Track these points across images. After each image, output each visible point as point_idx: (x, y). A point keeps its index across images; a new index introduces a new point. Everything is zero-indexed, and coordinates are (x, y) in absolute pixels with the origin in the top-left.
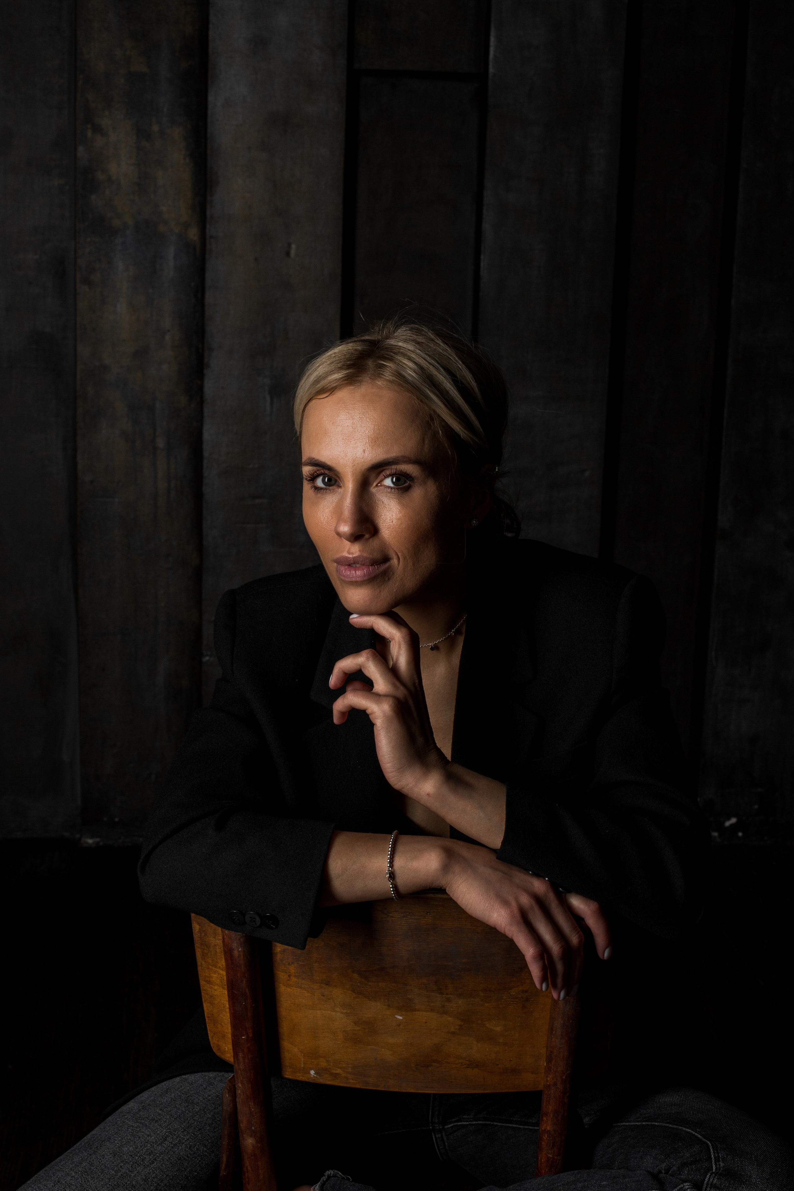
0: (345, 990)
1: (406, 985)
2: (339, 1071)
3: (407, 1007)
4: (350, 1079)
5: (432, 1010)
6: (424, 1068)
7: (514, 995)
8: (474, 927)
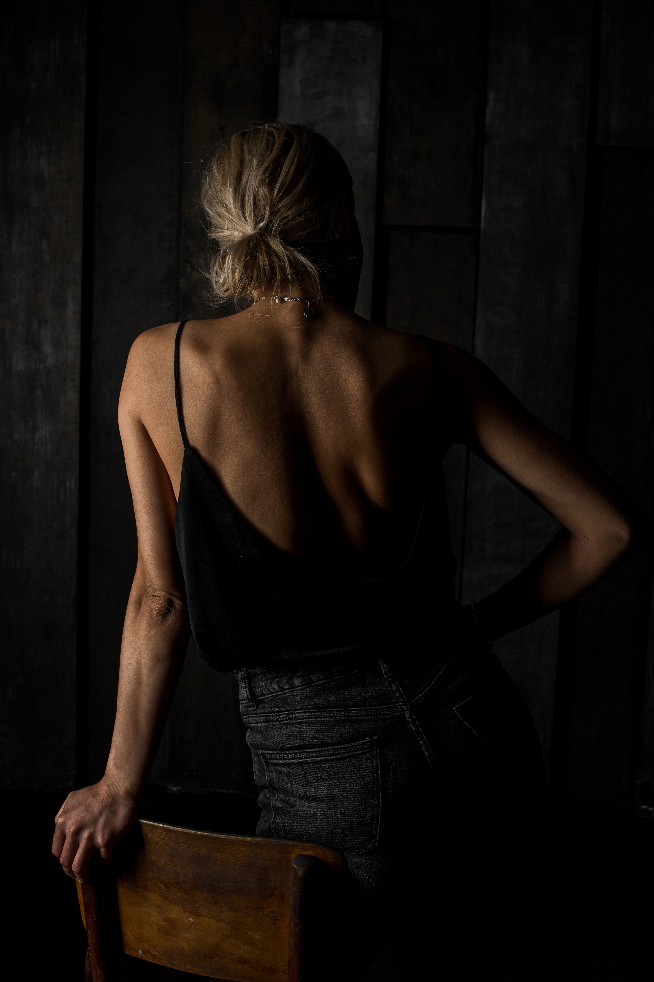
0: (157, 895)
1: (194, 897)
2: (156, 953)
3: (195, 913)
4: (163, 960)
5: (211, 917)
6: (209, 959)
7: (266, 914)
8: (235, 861)
